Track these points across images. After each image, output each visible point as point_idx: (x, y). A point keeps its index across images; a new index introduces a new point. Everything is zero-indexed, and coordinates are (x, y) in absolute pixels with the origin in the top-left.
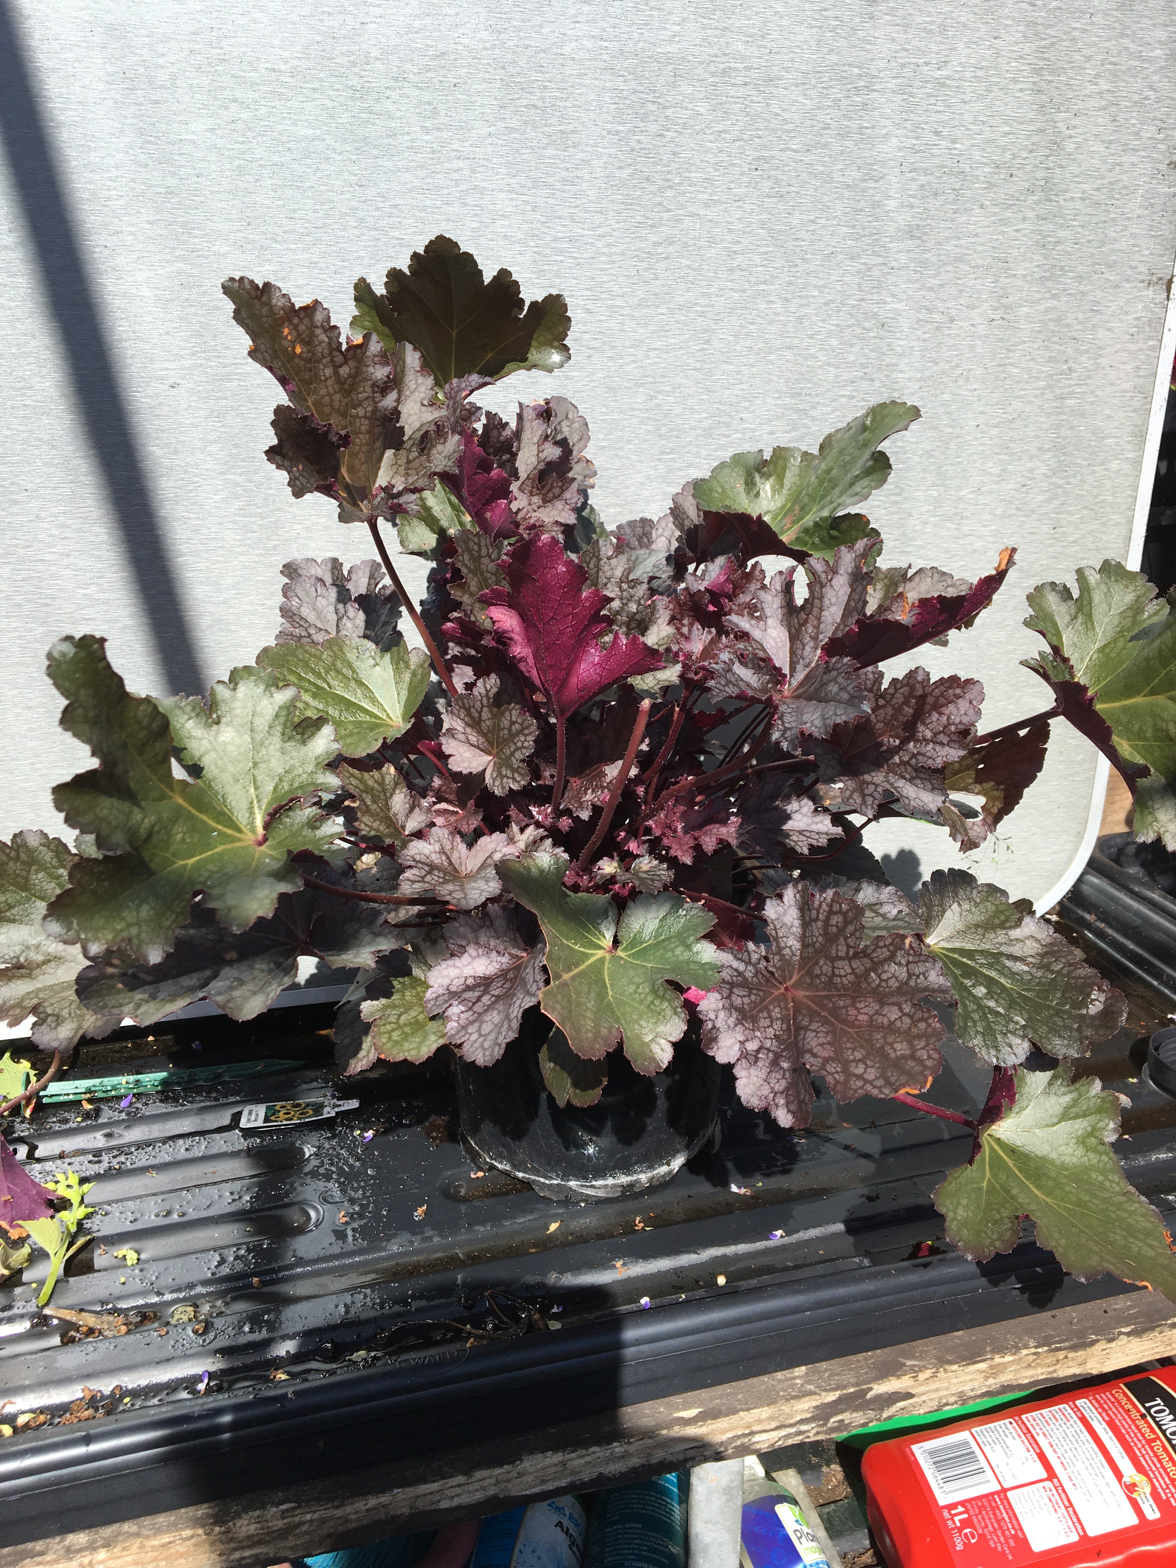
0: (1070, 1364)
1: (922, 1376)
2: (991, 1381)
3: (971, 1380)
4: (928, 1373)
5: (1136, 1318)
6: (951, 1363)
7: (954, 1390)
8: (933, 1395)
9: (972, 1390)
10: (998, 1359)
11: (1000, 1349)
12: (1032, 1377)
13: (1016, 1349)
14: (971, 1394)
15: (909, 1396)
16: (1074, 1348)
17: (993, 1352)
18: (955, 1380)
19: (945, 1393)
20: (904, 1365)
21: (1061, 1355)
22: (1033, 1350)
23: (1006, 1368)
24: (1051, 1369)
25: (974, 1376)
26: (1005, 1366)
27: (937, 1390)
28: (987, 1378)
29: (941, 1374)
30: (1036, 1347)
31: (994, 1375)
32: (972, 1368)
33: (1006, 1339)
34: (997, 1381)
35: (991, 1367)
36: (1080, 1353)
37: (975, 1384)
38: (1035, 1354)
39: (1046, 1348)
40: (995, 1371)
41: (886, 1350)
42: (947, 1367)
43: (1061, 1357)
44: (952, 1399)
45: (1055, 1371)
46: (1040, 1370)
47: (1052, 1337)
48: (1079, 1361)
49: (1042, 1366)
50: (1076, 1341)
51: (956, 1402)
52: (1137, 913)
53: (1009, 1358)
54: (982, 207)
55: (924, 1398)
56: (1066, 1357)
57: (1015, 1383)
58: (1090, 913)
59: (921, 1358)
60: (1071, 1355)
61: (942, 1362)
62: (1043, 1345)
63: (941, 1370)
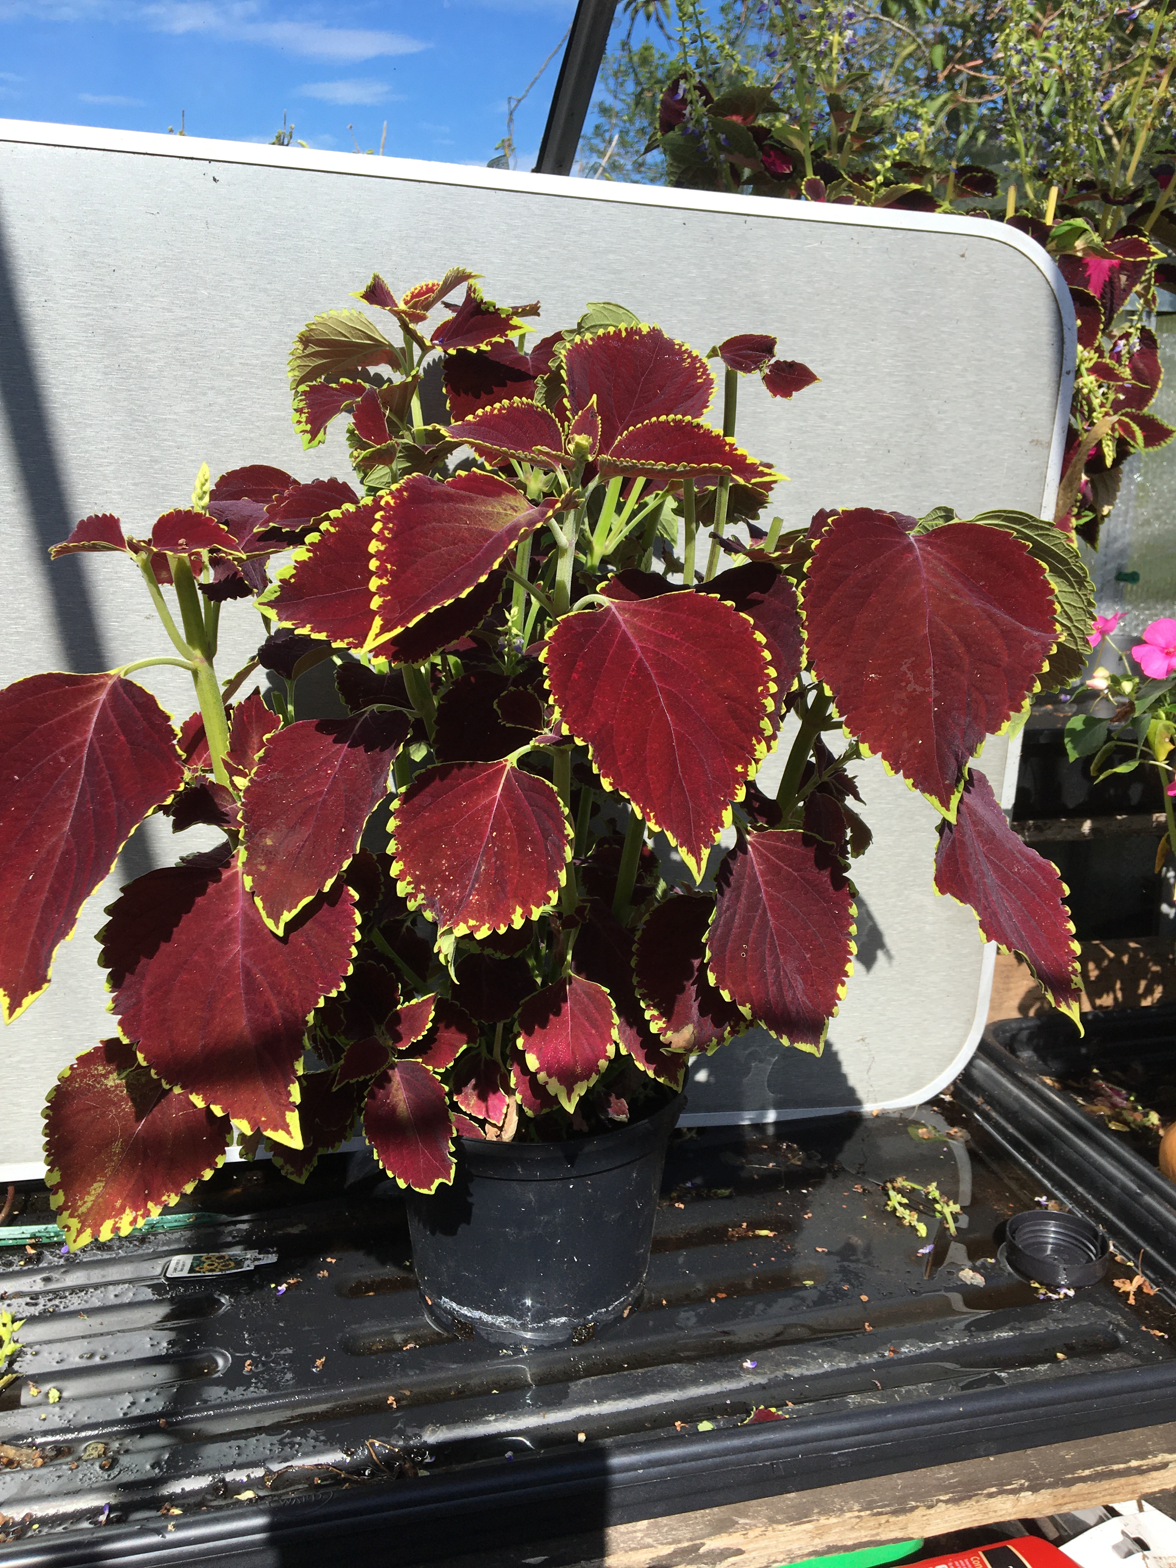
0: (892, 1528)
1: (751, 1534)
2: (817, 1541)
3: (798, 1539)
4: (758, 1531)
5: (956, 1487)
6: (779, 1522)
7: (782, 1548)
8: (763, 1553)
9: (800, 1549)
10: (823, 1521)
11: (826, 1511)
12: (856, 1538)
13: (842, 1511)
14: (799, 1553)
15: (739, 1552)
16: (894, 1513)
17: (819, 1513)
18: (783, 1539)
19: (775, 1550)
20: (737, 1523)
21: (883, 1519)
22: (857, 1514)
23: (830, 1529)
24: (874, 1532)
25: (800, 1536)
26: (830, 1527)
27: (766, 1548)
28: (813, 1538)
29: (770, 1533)
30: (859, 1511)
31: (820, 1536)
32: (798, 1528)
33: (833, 1502)
34: (824, 1541)
35: (817, 1528)
36: (901, 1518)
37: (803, 1543)
38: (858, 1517)
39: (868, 1512)
40: (821, 1532)
41: (723, 1508)
42: (775, 1526)
43: (883, 1521)
44: (780, 1558)
45: (878, 1534)
46: (863, 1533)
47: (876, 1502)
48: (901, 1525)
49: (865, 1529)
50: (896, 1506)
51: (784, 1560)
52: (1017, 1099)
53: (833, 1520)
55: (754, 1554)
56: (888, 1521)
57: (840, 1544)
58: (978, 1096)
59: (754, 1518)
60: (893, 1519)
61: (772, 1521)
62: (867, 1509)
63: (770, 1528)
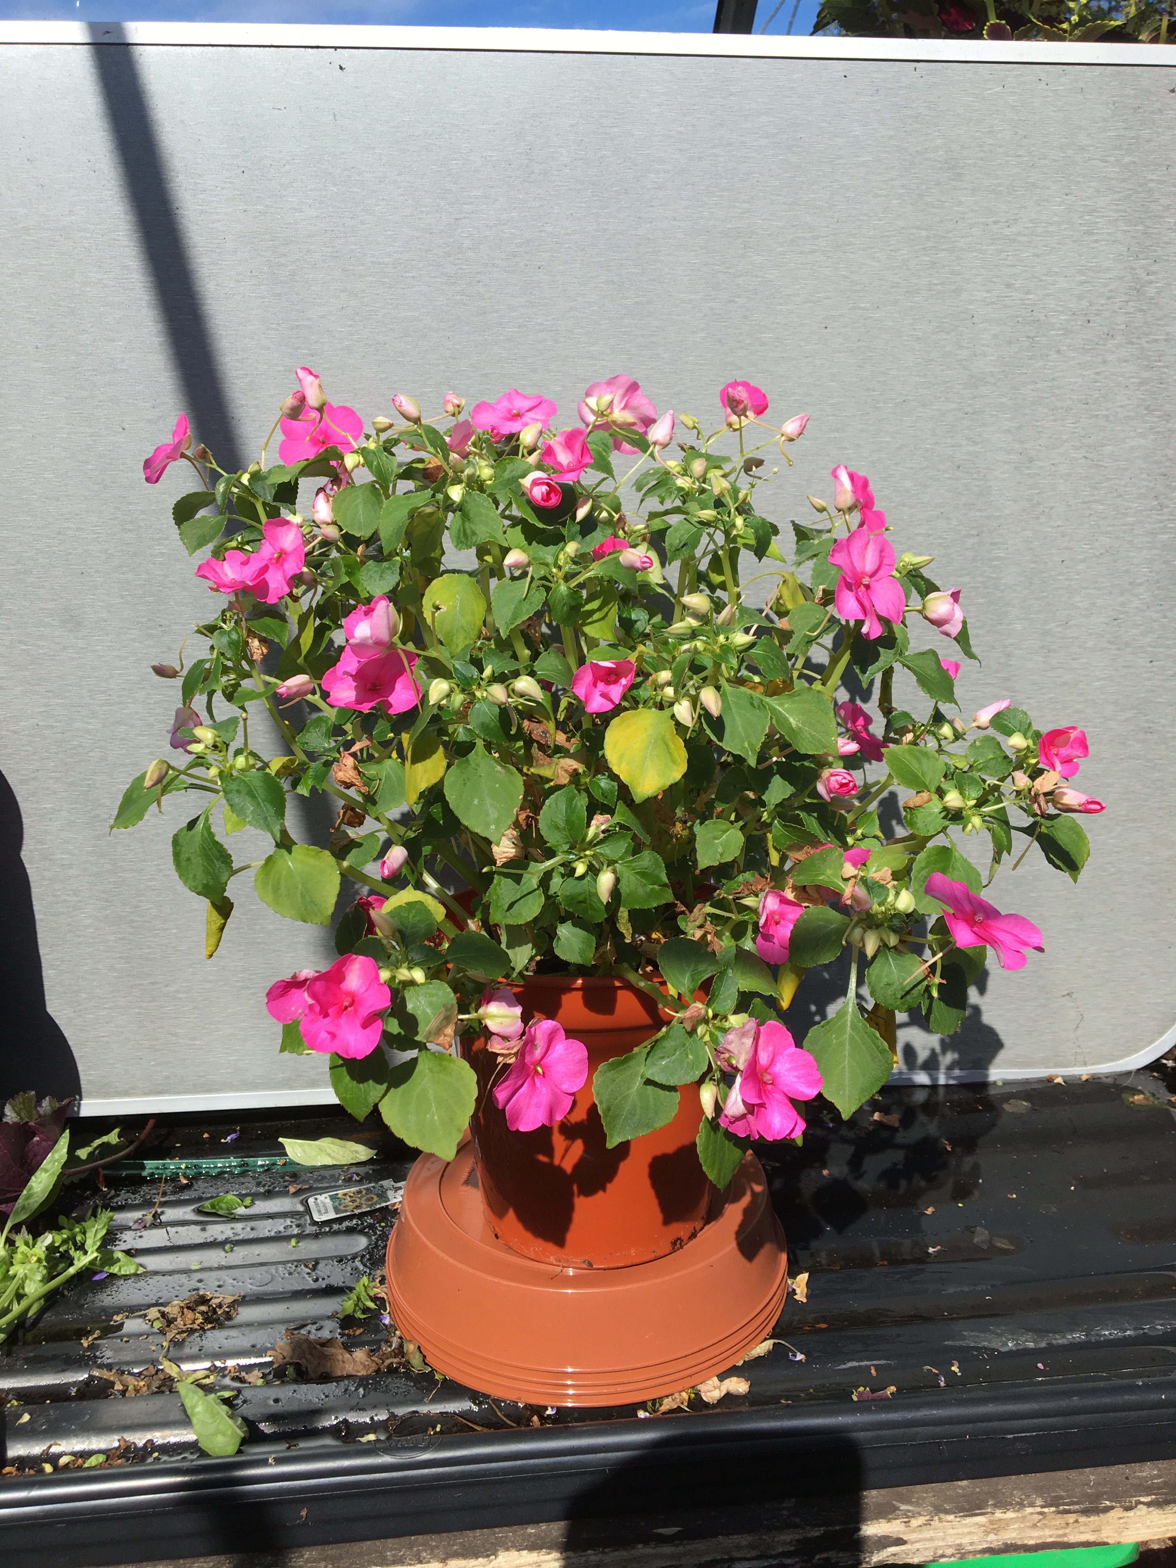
0: (1082, 1529)
1: (915, 1523)
2: (991, 1537)
3: (970, 1533)
4: (921, 1520)
5: (1159, 1488)
6: (947, 1512)
7: (950, 1541)
8: (928, 1545)
9: (971, 1544)
10: (999, 1514)
11: (1003, 1504)
12: (1039, 1538)
13: (1021, 1505)
14: (970, 1548)
15: (900, 1542)
16: (1086, 1512)
17: (995, 1506)
18: (951, 1531)
19: (941, 1543)
20: (898, 1509)
21: (1071, 1518)
22: (1039, 1509)
23: (1008, 1525)
24: (1061, 1532)
25: (972, 1529)
26: (1007, 1523)
27: (932, 1539)
28: (987, 1533)
29: (936, 1523)
30: (1042, 1507)
31: (996, 1531)
32: (969, 1520)
33: (1012, 1494)
34: (999, 1537)
35: (991, 1522)
36: (1092, 1518)
37: (975, 1538)
38: (1041, 1513)
39: (1053, 1509)
40: (996, 1527)
41: (883, 1491)
42: (942, 1516)
43: (1071, 1521)
44: (949, 1552)
45: (1065, 1535)
46: (1047, 1532)
47: (1062, 1498)
48: (1093, 1527)
49: (1050, 1528)
50: (1087, 1505)
51: (953, 1555)
53: (1011, 1515)
54: (1059, 352)
55: (918, 1546)
56: (1077, 1521)
57: (1019, 1543)
59: (918, 1504)
60: (1083, 1519)
61: (939, 1510)
62: (1051, 1506)
63: (936, 1518)
